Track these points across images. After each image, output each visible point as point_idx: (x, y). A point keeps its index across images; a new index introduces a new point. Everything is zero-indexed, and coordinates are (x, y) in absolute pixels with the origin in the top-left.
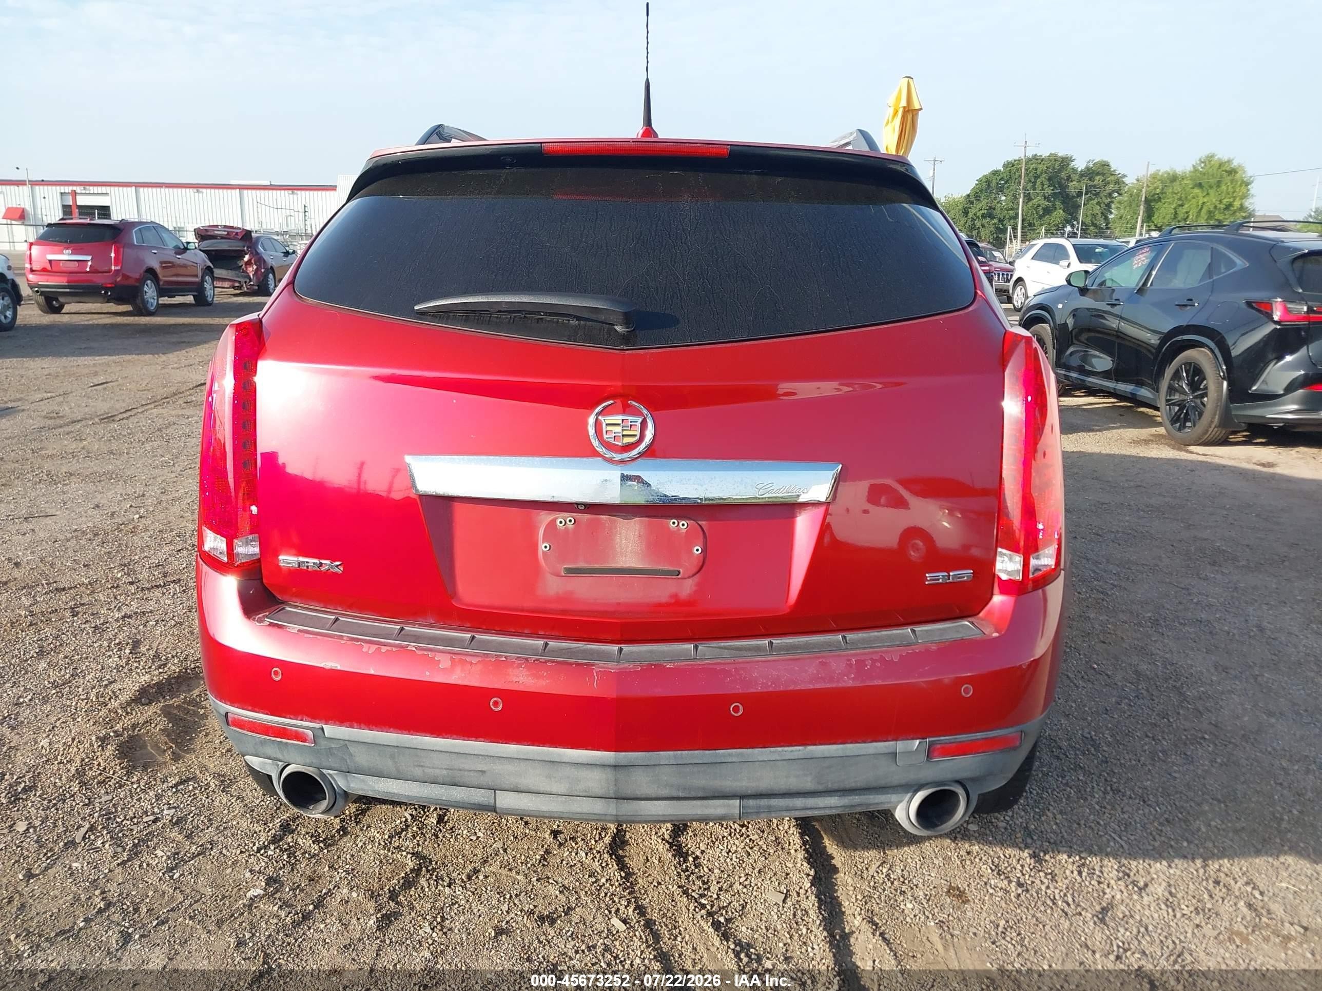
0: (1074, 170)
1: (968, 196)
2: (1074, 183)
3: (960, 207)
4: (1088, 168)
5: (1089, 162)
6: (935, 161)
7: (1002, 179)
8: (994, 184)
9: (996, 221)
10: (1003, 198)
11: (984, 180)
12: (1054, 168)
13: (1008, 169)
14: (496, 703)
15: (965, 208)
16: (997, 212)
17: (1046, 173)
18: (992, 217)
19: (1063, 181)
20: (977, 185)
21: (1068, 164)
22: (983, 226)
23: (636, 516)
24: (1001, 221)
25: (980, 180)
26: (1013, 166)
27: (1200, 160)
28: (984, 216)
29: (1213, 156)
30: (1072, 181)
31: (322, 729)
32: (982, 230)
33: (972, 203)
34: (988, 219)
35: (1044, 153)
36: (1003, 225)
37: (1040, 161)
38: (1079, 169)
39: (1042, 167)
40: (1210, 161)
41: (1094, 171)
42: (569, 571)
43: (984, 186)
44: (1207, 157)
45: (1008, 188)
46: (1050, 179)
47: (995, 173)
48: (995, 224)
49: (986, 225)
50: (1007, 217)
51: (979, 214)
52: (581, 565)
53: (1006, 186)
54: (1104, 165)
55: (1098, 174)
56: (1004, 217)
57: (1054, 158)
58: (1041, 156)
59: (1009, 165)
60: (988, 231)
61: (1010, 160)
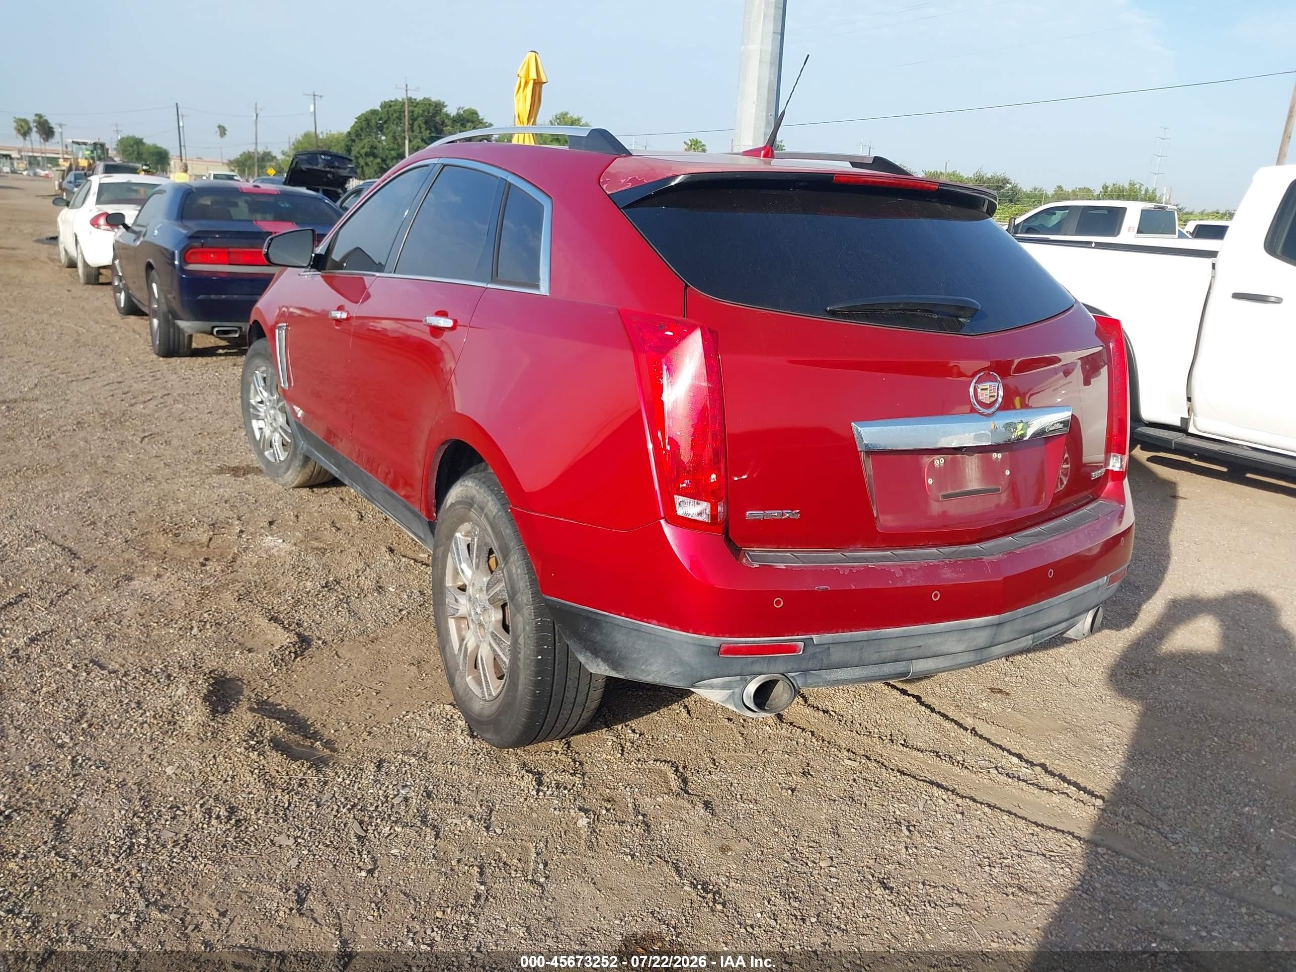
0: (447, 115)
1: (349, 133)
2: (448, 128)
3: (343, 144)
4: (458, 115)
5: (459, 109)
6: (314, 96)
7: (381, 119)
8: (373, 122)
9: (379, 160)
10: (383, 138)
11: (363, 118)
12: (429, 112)
13: (386, 109)
14: (936, 596)
15: (347, 146)
16: (379, 152)
17: (422, 116)
18: (375, 156)
19: (438, 126)
20: (356, 122)
21: (441, 110)
22: (367, 164)
23: (975, 453)
24: (384, 161)
25: (359, 118)
26: (390, 106)
27: (556, 116)
28: (367, 155)
29: (566, 114)
30: (446, 126)
31: (812, 639)
32: (366, 168)
33: (354, 141)
34: (372, 158)
35: (419, 97)
36: (386, 165)
37: (415, 104)
38: (452, 115)
39: (418, 111)
40: (564, 118)
41: (464, 118)
42: (945, 497)
43: (364, 124)
44: (562, 114)
45: (387, 128)
46: (426, 123)
47: (374, 112)
48: (378, 163)
49: (370, 163)
50: (390, 157)
51: (363, 151)
52: (950, 492)
53: (385, 126)
54: (473, 113)
55: (468, 121)
56: (387, 157)
57: (427, 103)
58: (415, 99)
59: (386, 106)
60: (372, 170)
61: (387, 100)
